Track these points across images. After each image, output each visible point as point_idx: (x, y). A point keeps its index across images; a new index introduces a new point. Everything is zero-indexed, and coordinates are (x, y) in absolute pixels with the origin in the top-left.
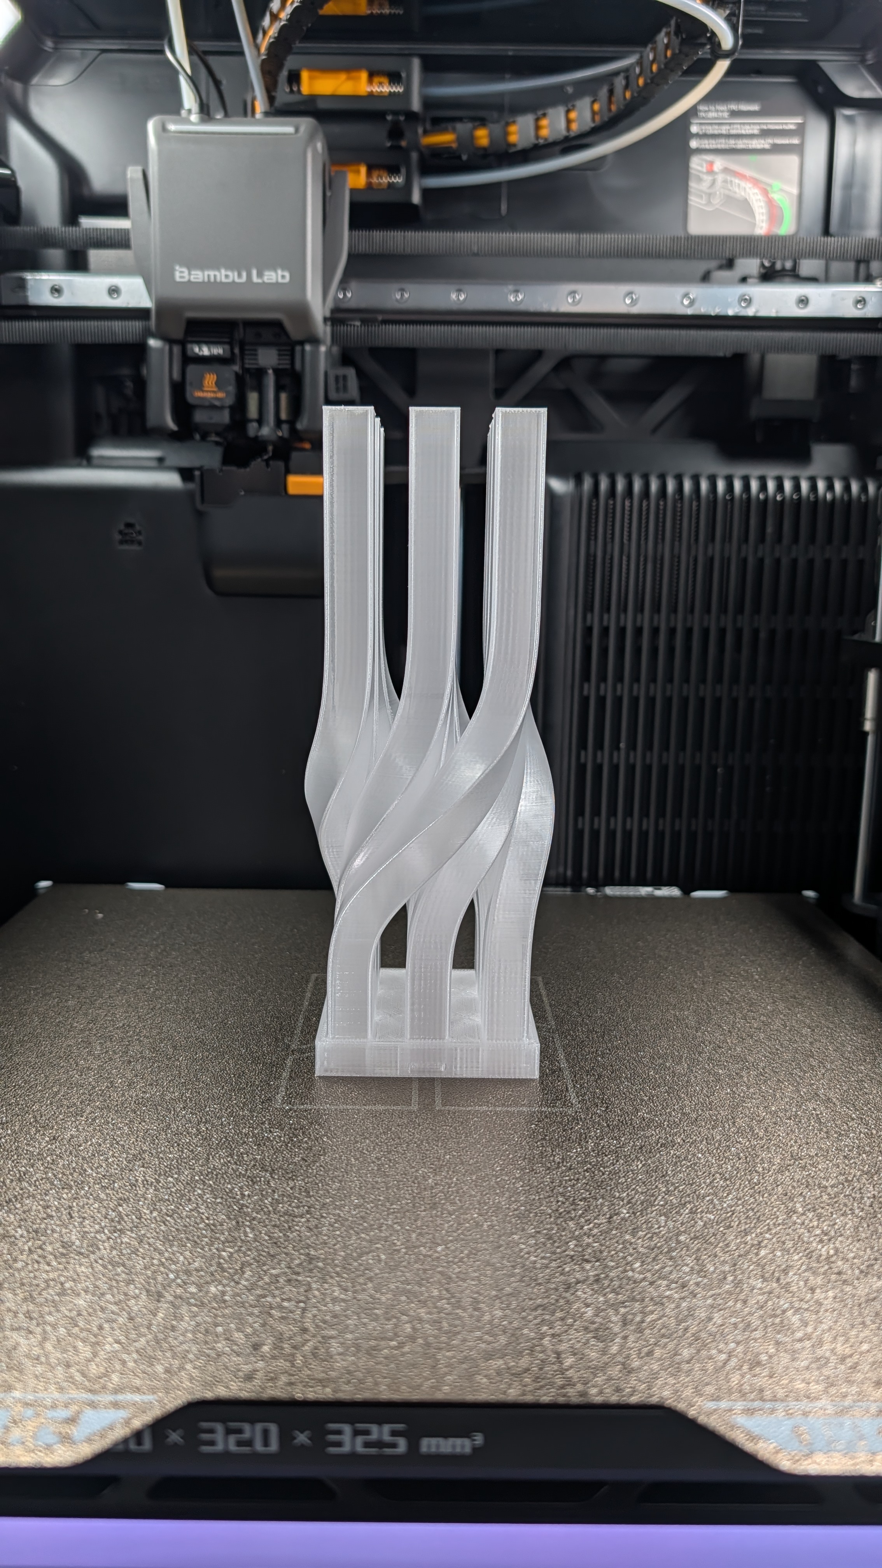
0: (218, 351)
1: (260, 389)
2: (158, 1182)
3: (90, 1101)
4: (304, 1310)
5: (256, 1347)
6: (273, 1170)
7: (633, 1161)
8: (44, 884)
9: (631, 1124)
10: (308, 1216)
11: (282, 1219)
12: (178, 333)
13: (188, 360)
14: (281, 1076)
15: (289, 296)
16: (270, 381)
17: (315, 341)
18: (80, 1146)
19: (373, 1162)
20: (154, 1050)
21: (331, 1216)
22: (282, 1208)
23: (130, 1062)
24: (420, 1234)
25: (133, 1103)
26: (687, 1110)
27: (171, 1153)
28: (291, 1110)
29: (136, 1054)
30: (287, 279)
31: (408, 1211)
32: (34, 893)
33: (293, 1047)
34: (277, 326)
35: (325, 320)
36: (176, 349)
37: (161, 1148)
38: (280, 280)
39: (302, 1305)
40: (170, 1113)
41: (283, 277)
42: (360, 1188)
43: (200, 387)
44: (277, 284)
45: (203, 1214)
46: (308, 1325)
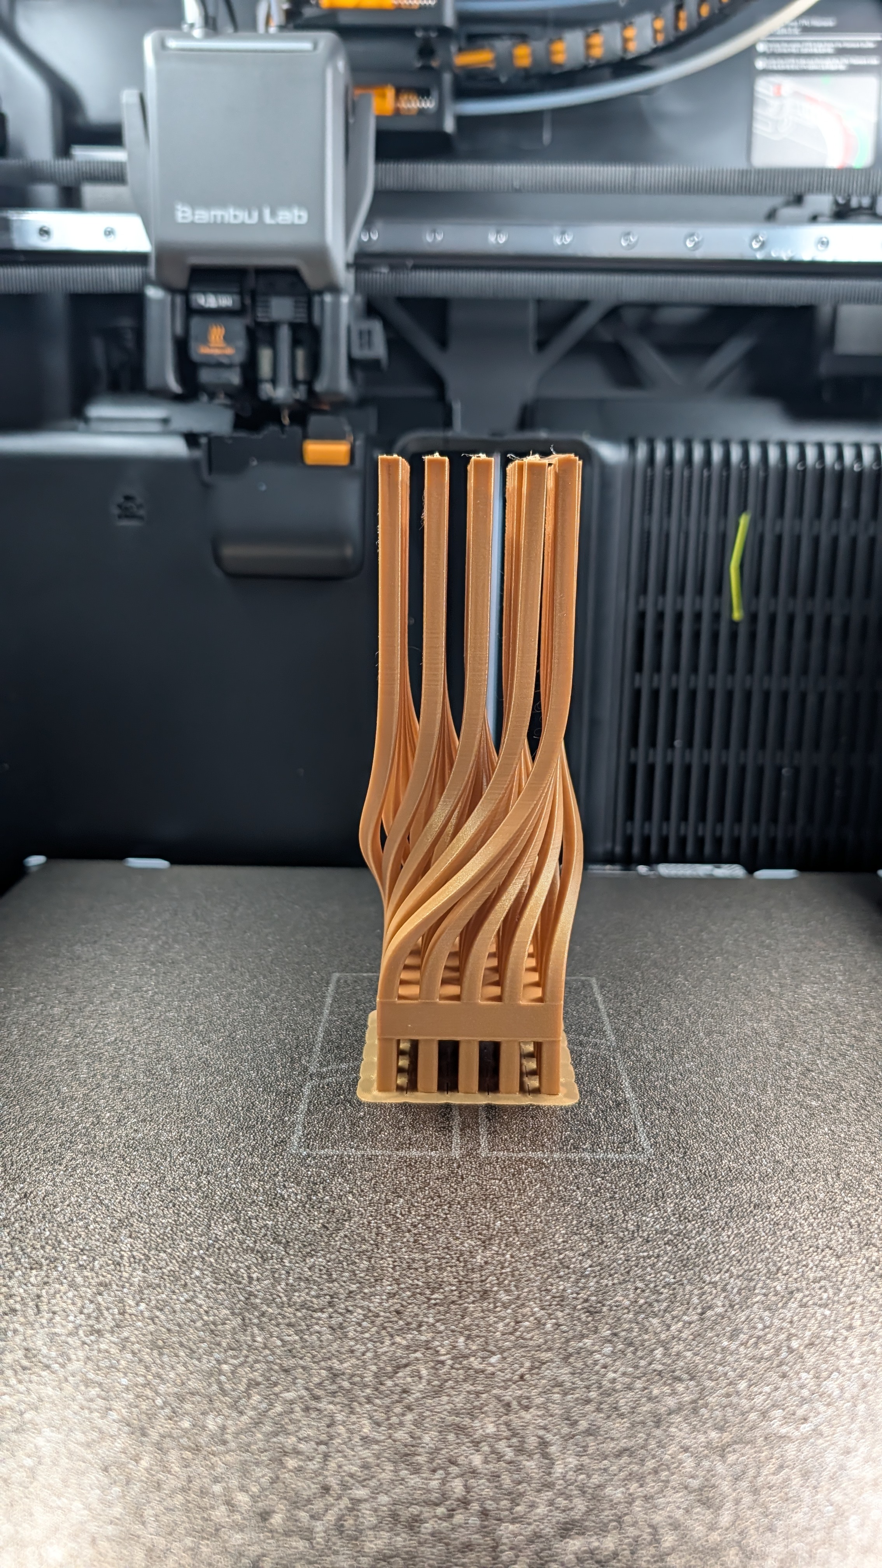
0: (226, 301)
1: (273, 344)
2: (148, 1258)
3: (71, 1142)
4: (326, 1456)
5: (265, 1516)
6: (288, 1242)
7: (723, 1229)
8: (35, 861)
9: (716, 1177)
10: (331, 1310)
11: (299, 1314)
12: (180, 280)
13: (191, 311)
14: (297, 1109)
15: (307, 239)
16: (284, 335)
17: (335, 289)
18: (55, 1207)
19: (409, 1231)
20: (149, 1072)
21: (360, 1311)
22: (299, 1297)
23: (121, 1089)
24: (468, 1337)
25: (122, 1145)
26: (780, 1156)
27: (164, 1217)
28: (309, 1156)
29: (128, 1078)
30: (304, 220)
31: (453, 1302)
32: (22, 871)
33: (312, 1069)
34: (293, 273)
35: (348, 266)
36: (179, 300)
37: (152, 1210)
38: (297, 221)
39: (323, 1448)
40: (166, 1160)
41: (300, 217)
42: (394, 1268)
43: (205, 341)
44: (293, 226)
45: (201, 1306)
46: (333, 1482)
